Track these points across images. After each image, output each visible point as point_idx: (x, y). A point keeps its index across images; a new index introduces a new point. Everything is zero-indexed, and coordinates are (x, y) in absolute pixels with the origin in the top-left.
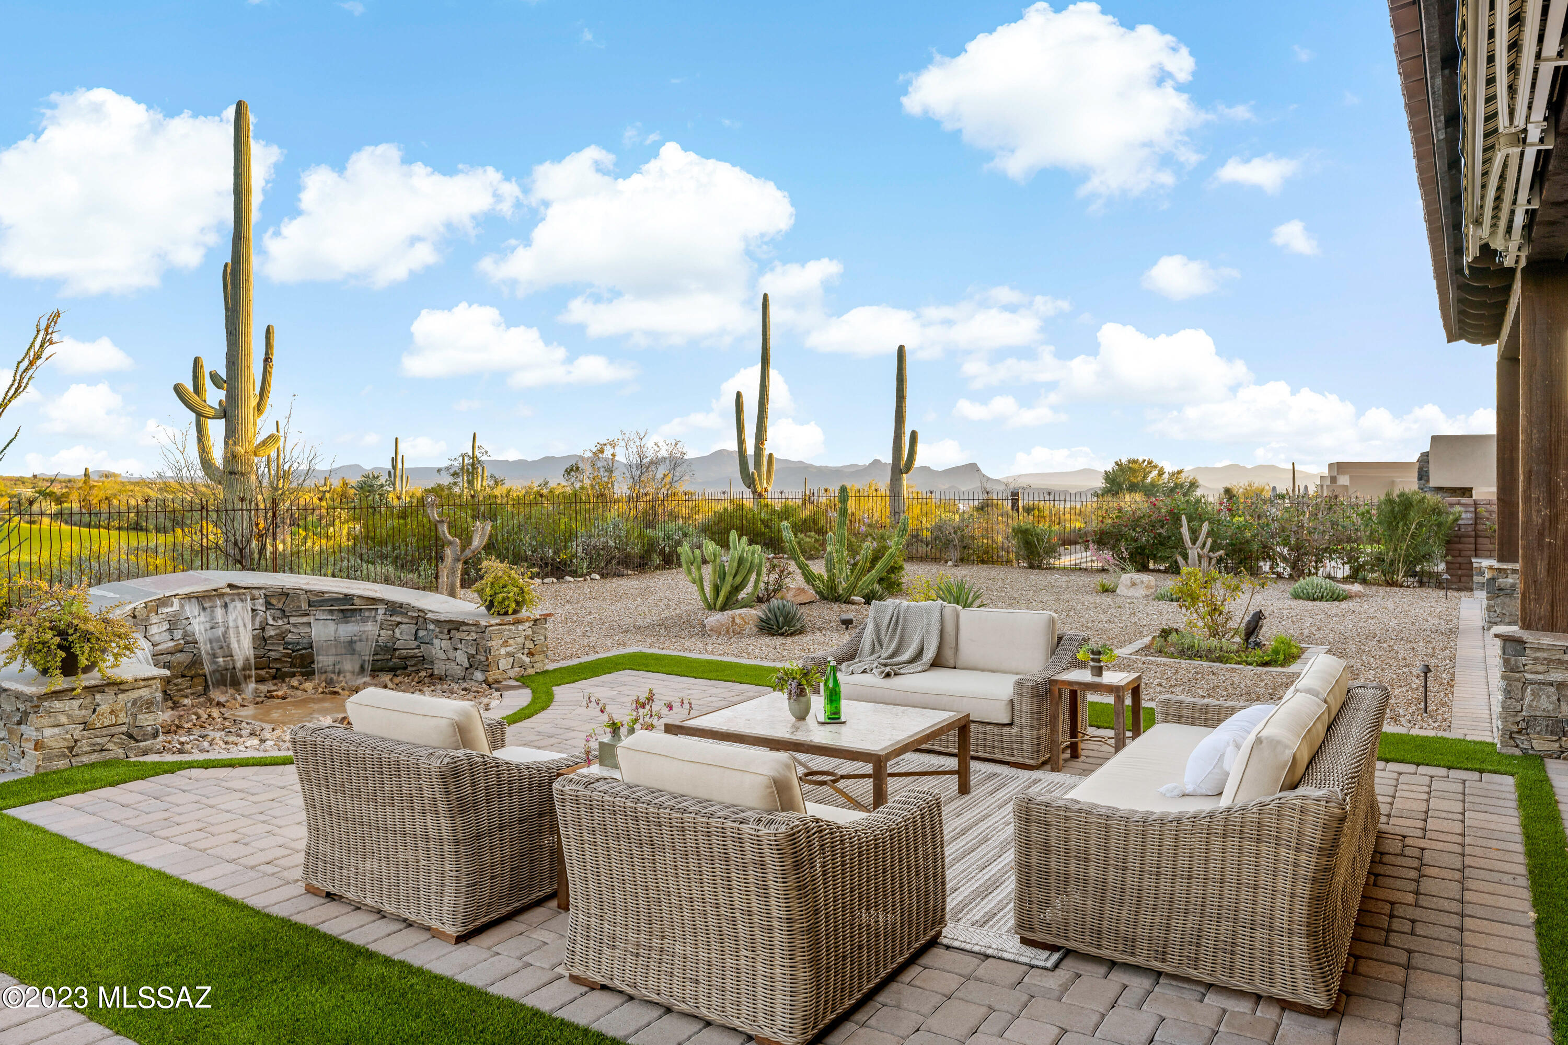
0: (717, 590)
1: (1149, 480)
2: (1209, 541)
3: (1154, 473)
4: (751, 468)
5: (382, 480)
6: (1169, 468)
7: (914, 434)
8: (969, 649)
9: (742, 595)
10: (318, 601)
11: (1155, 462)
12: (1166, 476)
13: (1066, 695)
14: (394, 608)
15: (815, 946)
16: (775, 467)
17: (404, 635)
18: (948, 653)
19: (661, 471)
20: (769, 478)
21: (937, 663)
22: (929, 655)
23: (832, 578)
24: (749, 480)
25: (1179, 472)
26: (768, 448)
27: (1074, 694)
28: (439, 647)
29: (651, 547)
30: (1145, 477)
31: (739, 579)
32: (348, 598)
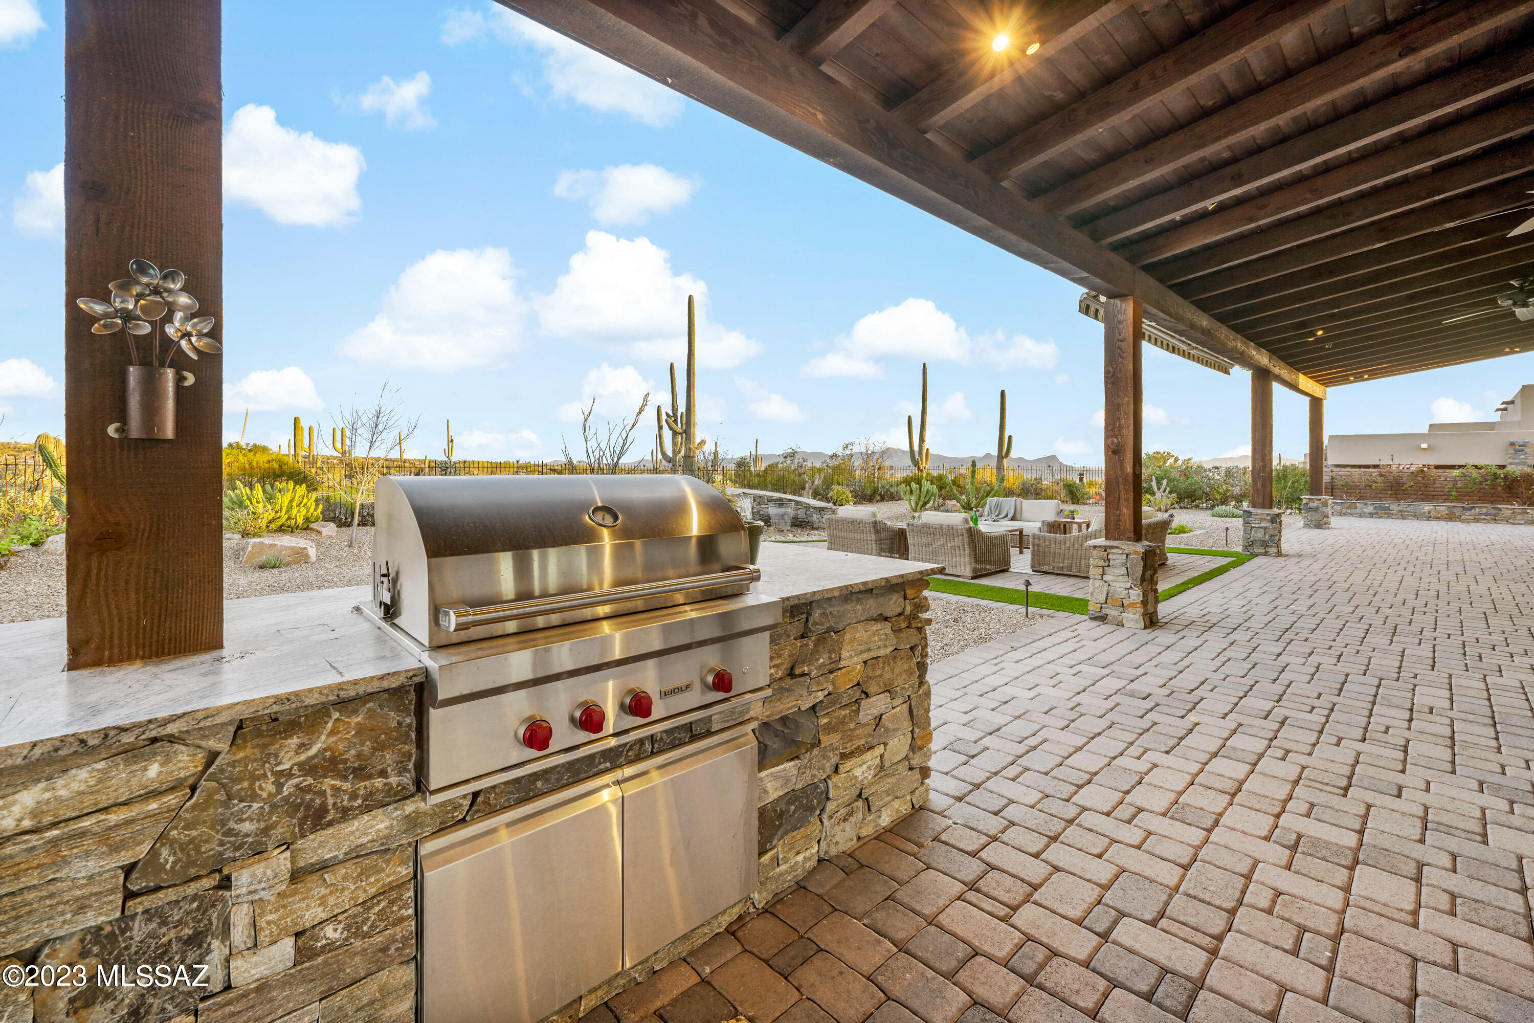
0: (917, 504)
1: (1168, 464)
2: (1168, 489)
3: (1171, 460)
4: (917, 457)
5: (748, 460)
6: (1182, 458)
7: (1010, 437)
8: (1025, 514)
9: (928, 506)
10: (771, 500)
11: (1172, 453)
12: (1180, 462)
13: (1062, 526)
14: (797, 503)
15: (975, 555)
16: (929, 457)
17: (801, 513)
18: (1018, 516)
19: (877, 456)
20: (926, 462)
21: (1013, 519)
22: (1010, 516)
23: (969, 500)
24: (916, 463)
25: (1189, 459)
26: (926, 445)
27: (1065, 525)
28: (816, 517)
29: (875, 491)
30: (1165, 463)
31: (927, 499)
32: (781, 499)
